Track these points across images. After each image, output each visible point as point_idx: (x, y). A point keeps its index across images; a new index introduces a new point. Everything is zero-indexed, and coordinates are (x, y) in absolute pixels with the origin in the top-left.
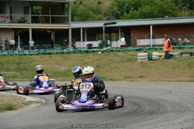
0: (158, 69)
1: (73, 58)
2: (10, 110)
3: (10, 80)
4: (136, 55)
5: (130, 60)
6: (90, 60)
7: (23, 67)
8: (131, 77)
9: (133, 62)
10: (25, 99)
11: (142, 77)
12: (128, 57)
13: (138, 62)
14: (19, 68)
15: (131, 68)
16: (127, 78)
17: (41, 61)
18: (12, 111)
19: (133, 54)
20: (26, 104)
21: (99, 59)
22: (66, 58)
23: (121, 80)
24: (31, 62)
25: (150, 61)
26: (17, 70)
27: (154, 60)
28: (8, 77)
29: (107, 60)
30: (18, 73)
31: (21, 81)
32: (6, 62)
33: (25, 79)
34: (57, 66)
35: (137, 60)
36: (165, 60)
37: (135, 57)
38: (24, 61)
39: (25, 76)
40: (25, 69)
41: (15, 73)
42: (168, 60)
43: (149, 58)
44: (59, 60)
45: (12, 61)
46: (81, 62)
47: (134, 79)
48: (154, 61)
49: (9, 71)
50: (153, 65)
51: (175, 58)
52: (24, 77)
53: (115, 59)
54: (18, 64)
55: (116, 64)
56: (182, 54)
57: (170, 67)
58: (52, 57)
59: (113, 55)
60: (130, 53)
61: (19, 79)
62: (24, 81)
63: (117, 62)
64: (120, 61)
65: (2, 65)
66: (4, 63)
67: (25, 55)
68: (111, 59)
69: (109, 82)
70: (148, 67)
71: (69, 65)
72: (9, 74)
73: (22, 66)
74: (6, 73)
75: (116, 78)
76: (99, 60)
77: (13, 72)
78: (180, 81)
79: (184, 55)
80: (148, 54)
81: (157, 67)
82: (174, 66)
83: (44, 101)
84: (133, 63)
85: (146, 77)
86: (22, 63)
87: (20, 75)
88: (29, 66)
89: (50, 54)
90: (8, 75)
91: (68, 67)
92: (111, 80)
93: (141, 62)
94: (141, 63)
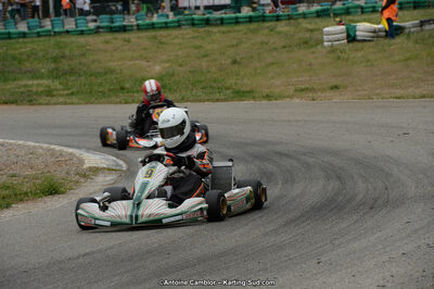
0: (372, 65)
1: (176, 41)
2: (51, 194)
3: (41, 101)
4: (320, 30)
5: (306, 43)
6: (216, 46)
7: (66, 68)
8: (312, 90)
9: (312, 46)
10: (81, 161)
11: (336, 87)
12: (301, 35)
13: (324, 47)
14: (57, 69)
15: (310, 65)
16: (302, 90)
17: (105, 51)
18: (56, 197)
19: (310, 27)
20: (85, 176)
21: (235, 42)
22: (161, 43)
23: (291, 97)
24: (84, 55)
25: (351, 45)
26: (55, 74)
27: (359, 41)
28: (36, 93)
29: (253, 44)
30: (57, 83)
31: (66, 104)
32: (29, 56)
33: (74, 99)
34: (144, 63)
35: (322, 42)
36: (386, 41)
37: (316, 35)
38: (67, 53)
39: (74, 90)
40: (72, 72)
41: (50, 81)
42: (393, 41)
43: (348, 36)
44: (145, 49)
45: (40, 54)
46: (196, 51)
47: (319, 94)
48: (360, 44)
49: (37, 78)
50: (359, 54)
51: (409, 34)
52: (72, 94)
53: (272, 41)
54: (55, 60)
55: (275, 54)
56: (422, 23)
57: (397, 58)
58: (129, 41)
59: (266, 31)
60: (305, 24)
61: (61, 99)
62: (72, 104)
63: (275, 49)
64: (284, 47)
65: (20, 63)
66: (24, 57)
67: (68, 32)
68: (262, 43)
69: (263, 102)
70: (348, 59)
71: (168, 61)
72: (38, 85)
73: (65, 65)
74: (30, 82)
75: (277, 90)
76: (237, 45)
77: (45, 82)
78: (423, 97)
79: (427, 27)
80: (347, 29)
81: (368, 61)
82: (408, 55)
83: (125, 167)
84: (314, 49)
85: (345, 87)
86: (63, 57)
87: (61, 87)
88: (80, 63)
89: (124, 29)
90: (34, 89)
91: (167, 65)
92: (268, 97)
93: (332, 46)
94: (333, 50)
